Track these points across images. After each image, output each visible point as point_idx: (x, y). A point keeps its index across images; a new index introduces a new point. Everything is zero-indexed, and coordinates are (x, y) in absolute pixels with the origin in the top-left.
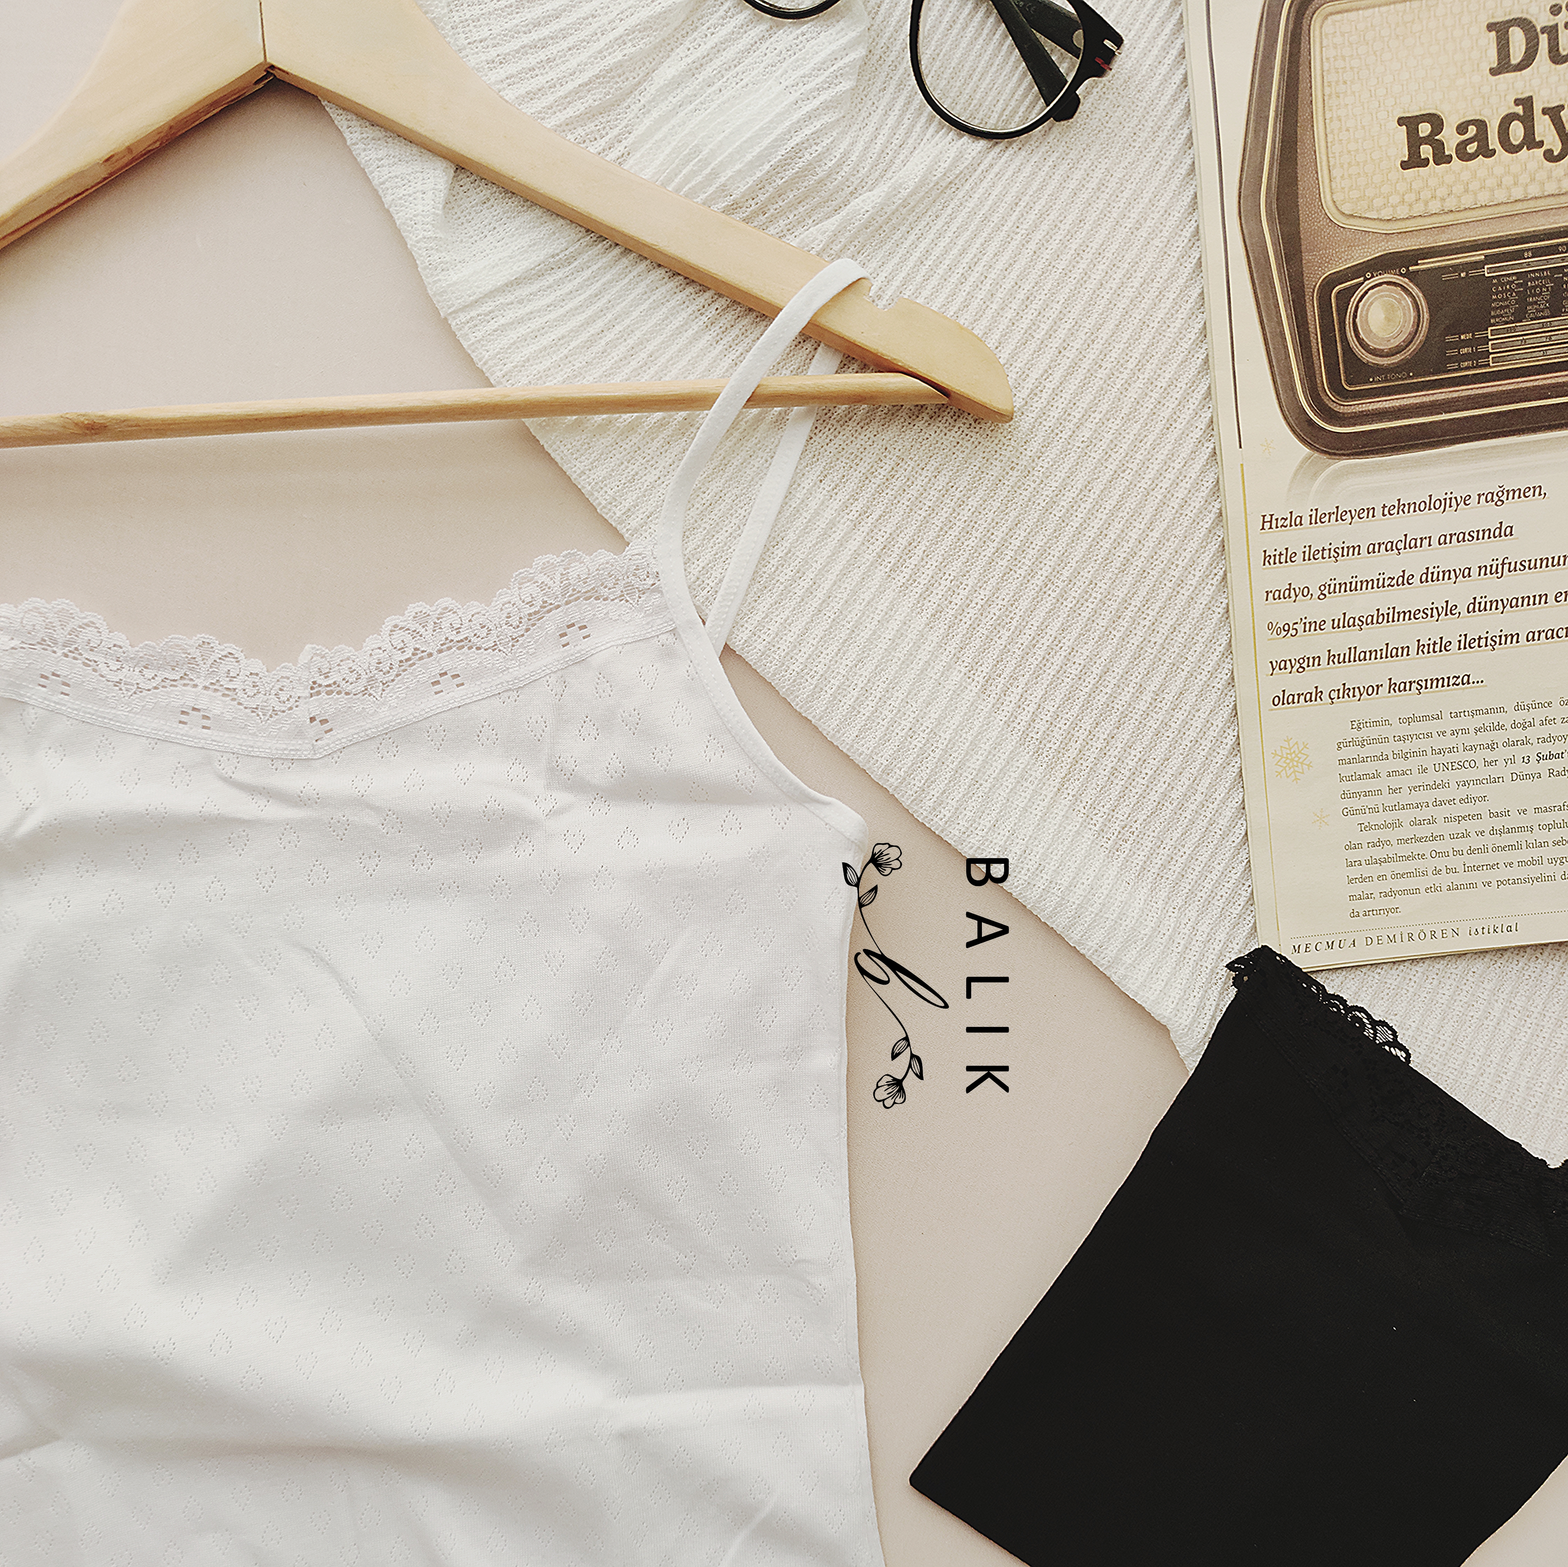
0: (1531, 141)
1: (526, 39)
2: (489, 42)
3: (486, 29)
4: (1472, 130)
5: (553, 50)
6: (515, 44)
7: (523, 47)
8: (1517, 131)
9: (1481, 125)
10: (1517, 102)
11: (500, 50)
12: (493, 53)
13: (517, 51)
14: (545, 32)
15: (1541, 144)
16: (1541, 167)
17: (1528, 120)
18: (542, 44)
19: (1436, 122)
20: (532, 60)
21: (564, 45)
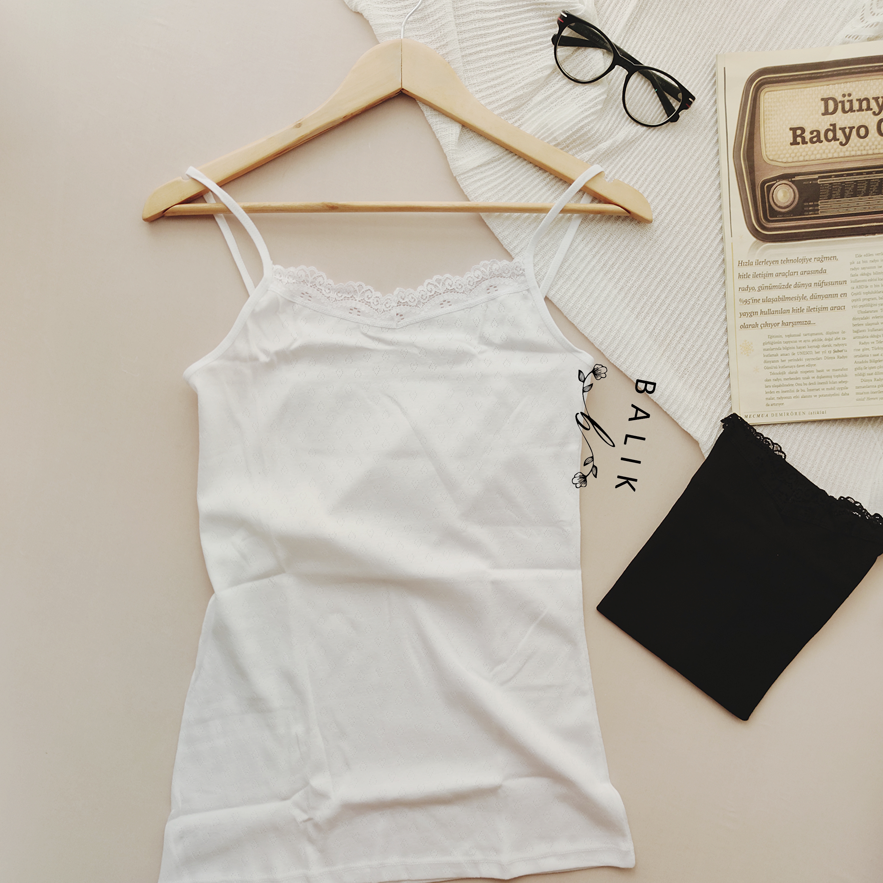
0: (835, 139)
1: (489, 84)
2: (476, 85)
3: (475, 80)
4: (815, 134)
5: (498, 88)
6: (485, 86)
7: (488, 87)
8: (830, 135)
9: (818, 132)
10: (831, 125)
11: (480, 87)
12: (478, 88)
13: (486, 88)
14: (496, 82)
15: (838, 140)
16: (838, 147)
17: (834, 131)
18: (495, 86)
19: (803, 130)
20: (491, 91)
21: (502, 87)
